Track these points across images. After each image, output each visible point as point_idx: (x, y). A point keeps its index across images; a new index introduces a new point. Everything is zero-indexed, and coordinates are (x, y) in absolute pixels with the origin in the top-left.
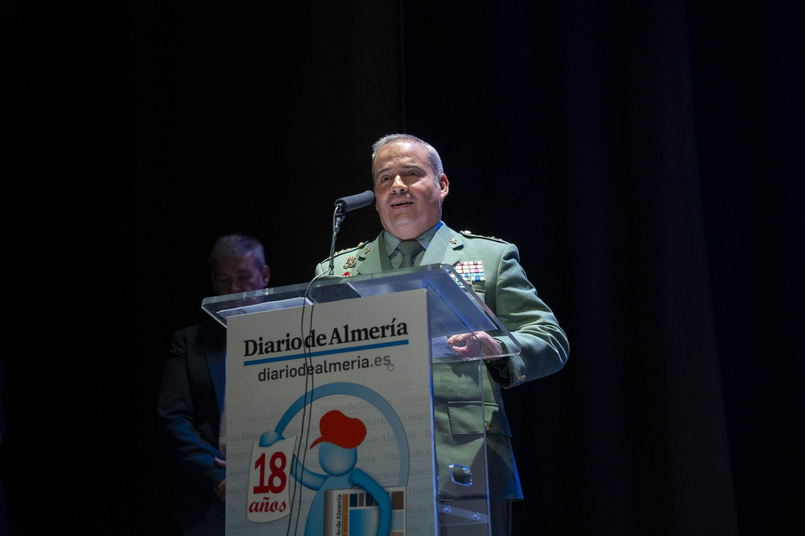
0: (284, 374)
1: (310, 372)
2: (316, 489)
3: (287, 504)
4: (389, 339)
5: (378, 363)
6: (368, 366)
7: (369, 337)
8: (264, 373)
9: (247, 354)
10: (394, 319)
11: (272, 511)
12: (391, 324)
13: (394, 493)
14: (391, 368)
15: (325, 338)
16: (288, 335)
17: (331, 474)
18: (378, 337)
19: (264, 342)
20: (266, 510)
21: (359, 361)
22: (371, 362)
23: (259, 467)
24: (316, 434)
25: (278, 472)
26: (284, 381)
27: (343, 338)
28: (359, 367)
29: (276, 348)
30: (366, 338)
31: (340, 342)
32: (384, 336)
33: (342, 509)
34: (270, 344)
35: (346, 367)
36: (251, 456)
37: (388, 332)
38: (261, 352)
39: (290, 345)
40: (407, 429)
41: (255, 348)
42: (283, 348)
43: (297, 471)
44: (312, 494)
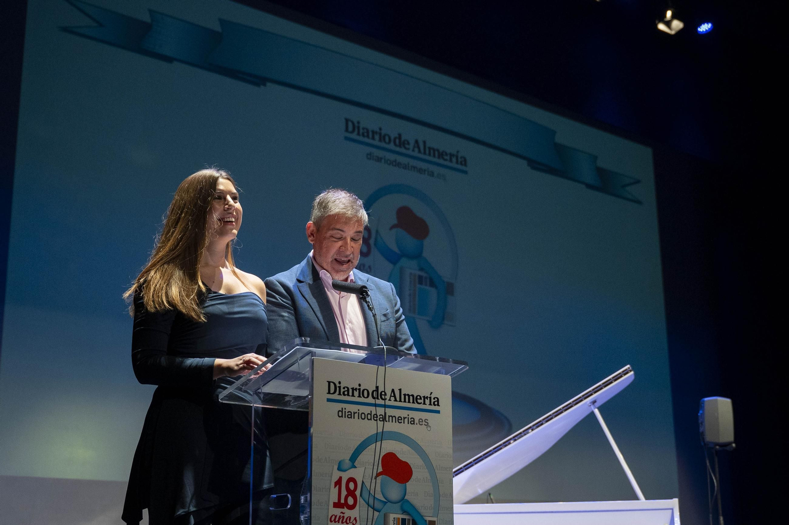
0: (356, 415)
1: (375, 419)
2: (379, 511)
3: (358, 519)
4: (427, 407)
5: (421, 423)
6: (414, 424)
7: (415, 402)
8: (342, 412)
9: (329, 393)
10: (431, 393)
11: (347, 523)
12: (429, 396)
13: (429, 521)
14: (429, 429)
15: (385, 395)
16: (360, 385)
17: (388, 501)
18: (421, 403)
19: (342, 386)
20: (342, 523)
21: (408, 418)
22: (416, 421)
23: (338, 486)
24: (380, 469)
25: (351, 493)
26: (356, 421)
27: (398, 399)
28: (408, 423)
29: (351, 394)
30: (413, 402)
31: (396, 400)
32: (424, 404)
34: (346, 389)
35: (400, 421)
36: (331, 477)
37: (427, 401)
38: (340, 394)
39: (361, 394)
40: (438, 476)
41: (334, 388)
42: (356, 393)
43: (366, 495)
44: (376, 514)
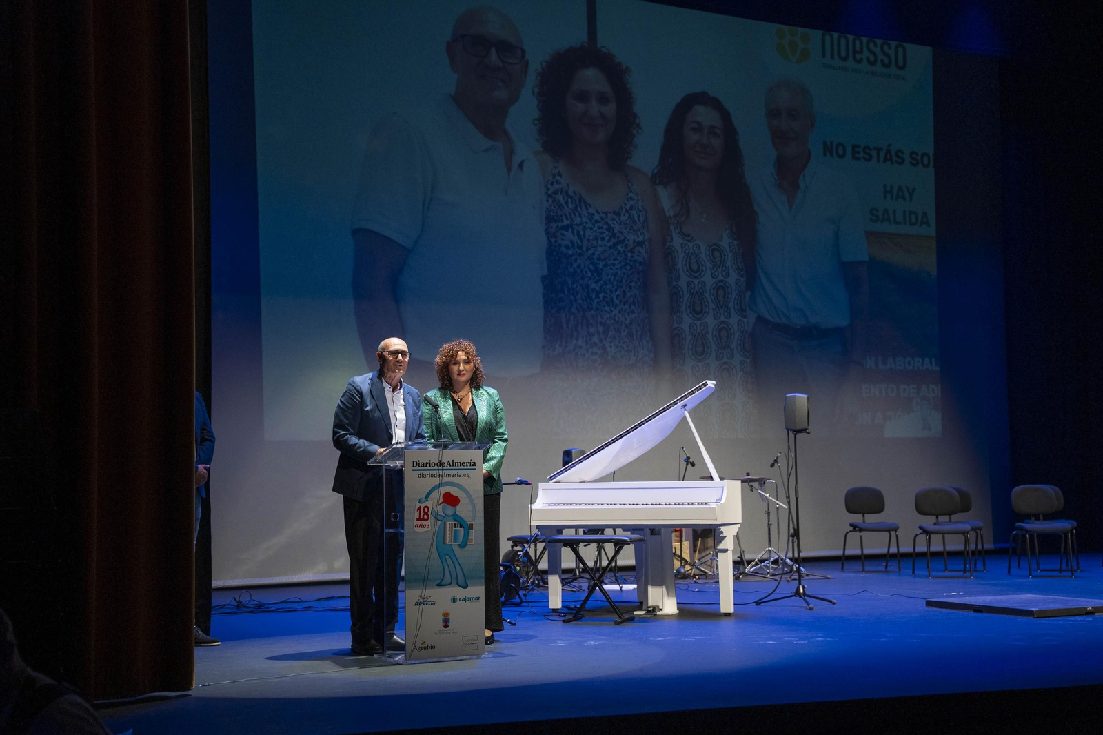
0: (428, 475)
1: (439, 476)
2: (441, 521)
4: (469, 467)
5: (465, 476)
8: (420, 475)
9: (413, 466)
11: (423, 527)
12: (470, 461)
14: (469, 478)
15: (445, 463)
17: (446, 516)
19: (420, 462)
20: (421, 527)
21: (458, 474)
22: (462, 475)
23: (419, 511)
24: (441, 500)
25: (426, 513)
26: (428, 478)
28: (458, 476)
29: (425, 465)
30: (461, 466)
31: (450, 466)
33: (450, 528)
34: (422, 463)
35: (453, 476)
36: (415, 507)
37: (469, 465)
38: (419, 466)
39: (431, 464)
40: (475, 501)
41: (416, 464)
42: (428, 465)
43: (434, 514)
44: (439, 522)
